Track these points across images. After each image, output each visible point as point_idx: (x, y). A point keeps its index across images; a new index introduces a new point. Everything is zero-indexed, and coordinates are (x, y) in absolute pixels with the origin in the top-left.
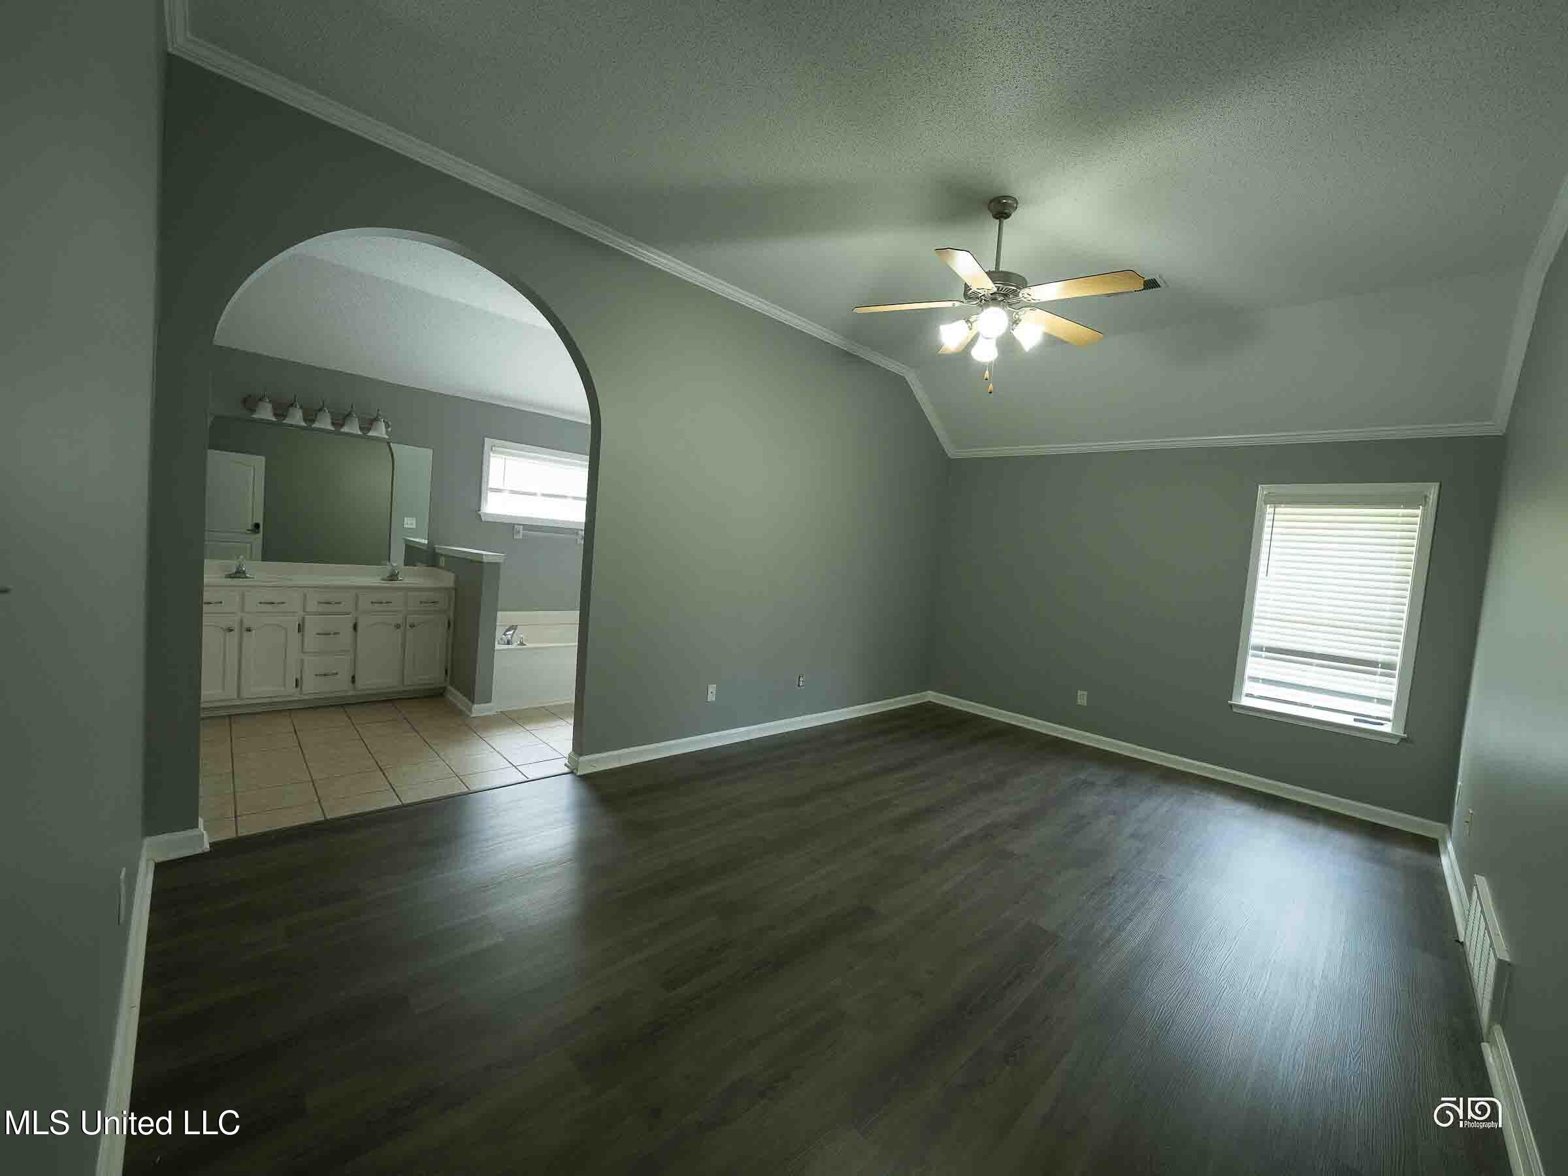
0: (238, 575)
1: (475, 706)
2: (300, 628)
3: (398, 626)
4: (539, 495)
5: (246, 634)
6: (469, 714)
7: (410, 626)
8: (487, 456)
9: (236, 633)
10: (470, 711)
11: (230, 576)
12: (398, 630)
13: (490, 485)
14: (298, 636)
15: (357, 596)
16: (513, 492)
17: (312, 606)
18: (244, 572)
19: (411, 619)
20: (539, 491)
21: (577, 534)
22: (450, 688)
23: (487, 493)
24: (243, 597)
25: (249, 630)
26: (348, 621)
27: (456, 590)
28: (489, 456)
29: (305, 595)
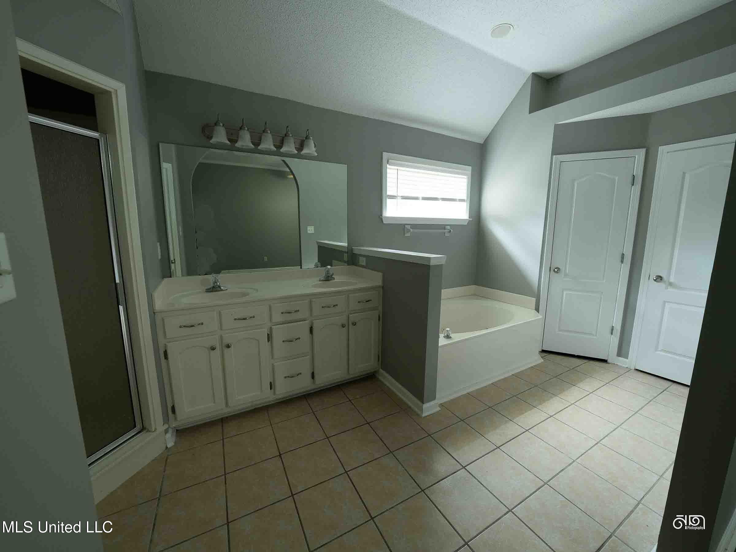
0: (214, 289)
1: (425, 406)
2: (269, 337)
3: (343, 326)
4: (421, 198)
5: (226, 350)
6: (419, 412)
7: (353, 324)
8: (385, 168)
9: (218, 352)
10: (422, 410)
11: (209, 290)
12: (344, 328)
13: (388, 193)
14: (268, 344)
15: (311, 302)
16: (404, 198)
17: (277, 317)
18: (219, 287)
19: (353, 318)
20: (420, 196)
21: (445, 229)
22: (381, 371)
23: (386, 200)
24: (220, 314)
25: (228, 346)
26: (305, 325)
27: (383, 287)
28: (387, 167)
29: (270, 307)
